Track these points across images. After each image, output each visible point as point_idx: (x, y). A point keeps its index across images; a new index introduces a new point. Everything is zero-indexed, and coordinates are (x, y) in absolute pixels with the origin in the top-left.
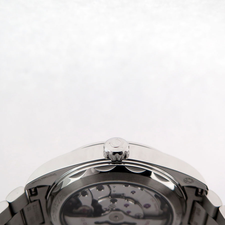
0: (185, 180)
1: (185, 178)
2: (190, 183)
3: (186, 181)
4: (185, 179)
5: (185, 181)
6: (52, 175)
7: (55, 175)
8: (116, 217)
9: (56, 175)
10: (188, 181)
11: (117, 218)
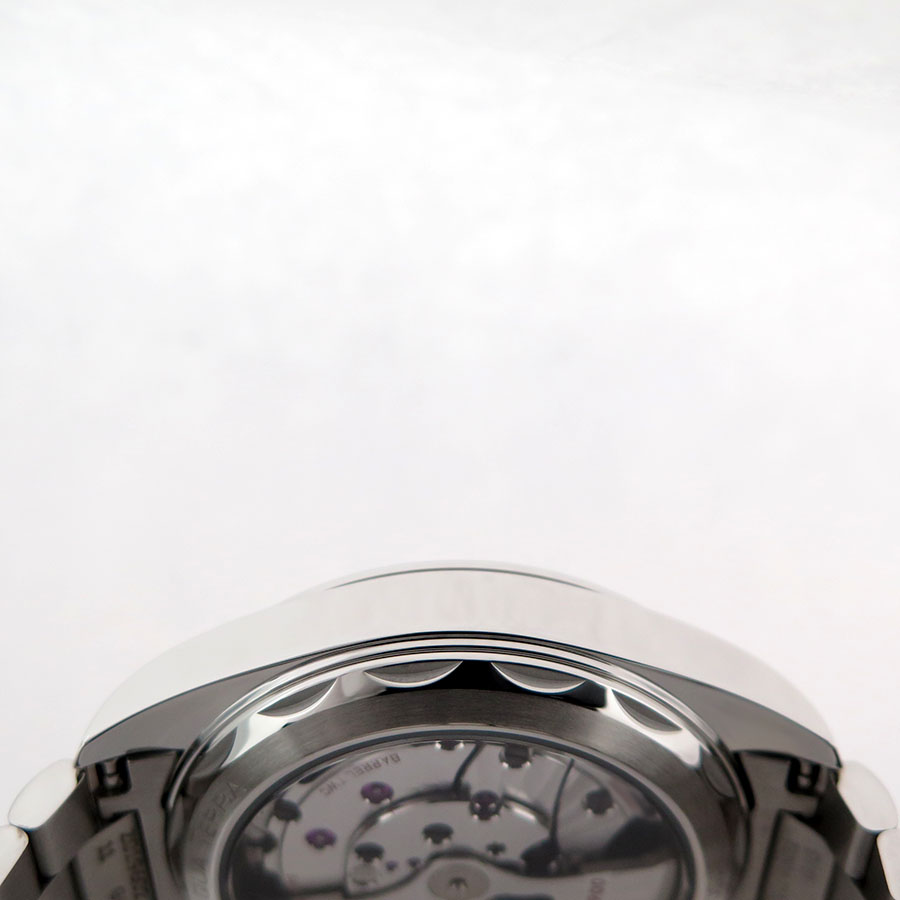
8: (458, 882)
11: (463, 887)
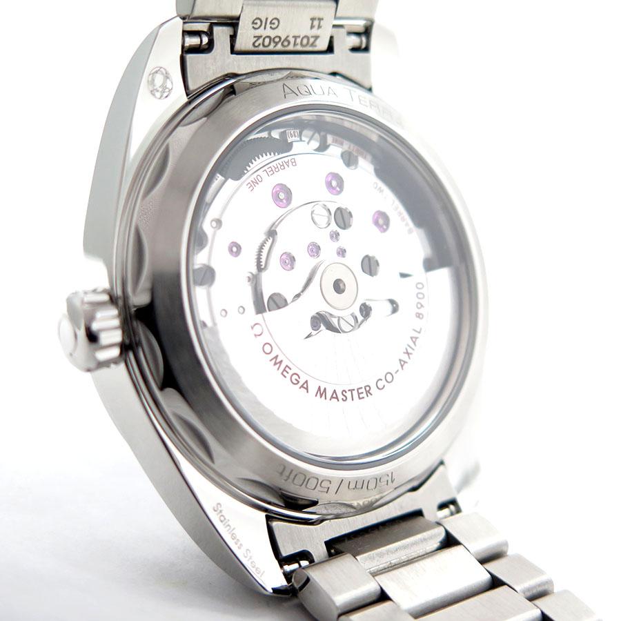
0: (161, 96)
1: (154, 95)
2: (167, 77)
3: (163, 92)
4: (158, 95)
5: (165, 95)
6: (222, 518)
7: (220, 509)
9: (219, 504)
10: (164, 87)
